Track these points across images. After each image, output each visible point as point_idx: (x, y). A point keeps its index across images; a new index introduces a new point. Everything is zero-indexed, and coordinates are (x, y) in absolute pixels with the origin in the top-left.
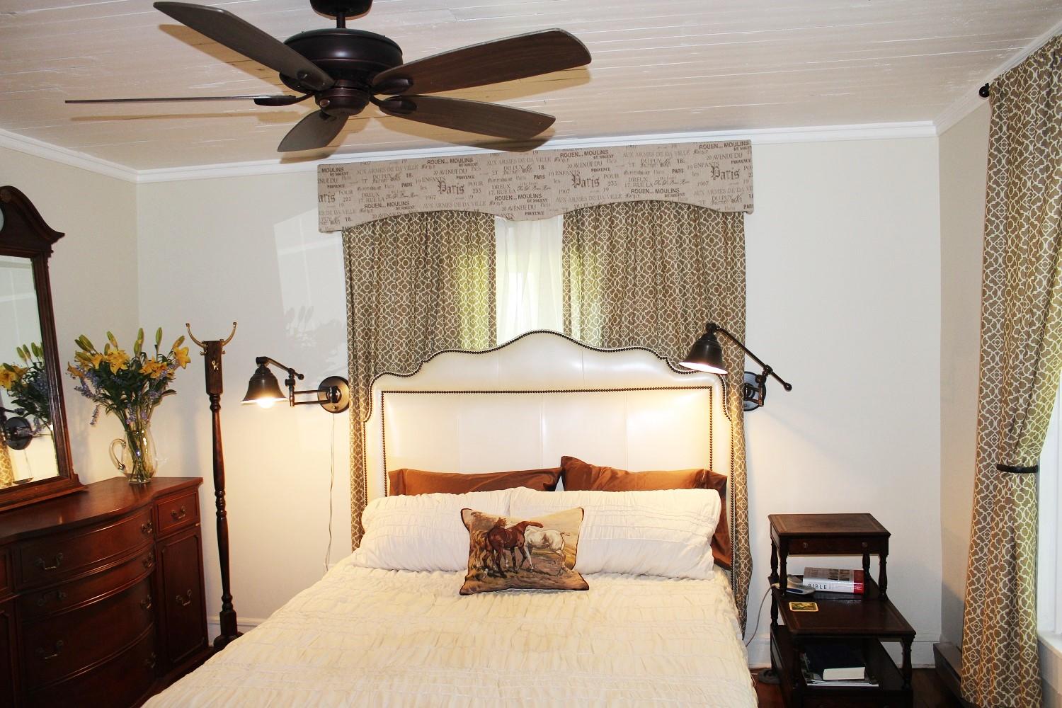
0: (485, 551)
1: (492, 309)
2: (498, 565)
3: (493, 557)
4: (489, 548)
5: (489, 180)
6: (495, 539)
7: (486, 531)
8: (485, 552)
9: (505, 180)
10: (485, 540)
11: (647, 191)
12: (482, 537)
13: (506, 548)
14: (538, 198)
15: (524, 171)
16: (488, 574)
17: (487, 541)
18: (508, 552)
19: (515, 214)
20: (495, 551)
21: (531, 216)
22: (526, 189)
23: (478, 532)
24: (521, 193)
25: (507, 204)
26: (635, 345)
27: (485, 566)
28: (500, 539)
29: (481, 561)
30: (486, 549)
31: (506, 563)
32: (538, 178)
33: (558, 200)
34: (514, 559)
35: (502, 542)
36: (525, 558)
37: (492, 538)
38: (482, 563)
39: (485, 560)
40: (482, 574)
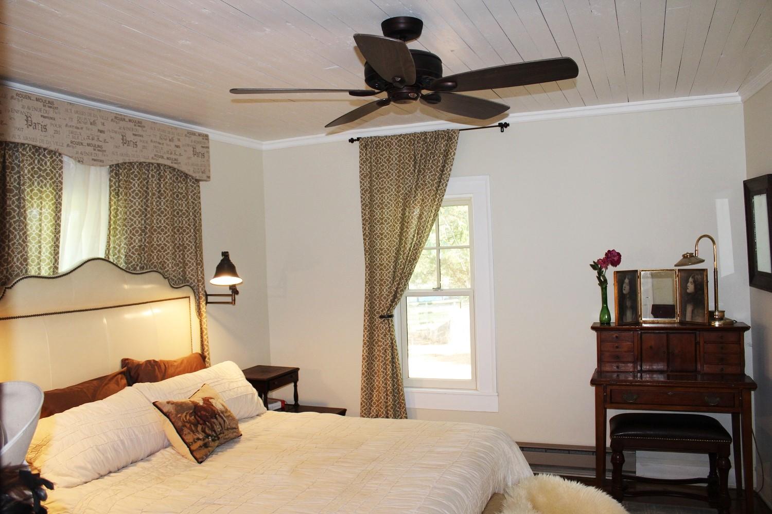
0: (199, 425)
1: (57, 239)
2: (215, 431)
3: (208, 427)
4: (201, 422)
5: (66, 125)
6: (201, 414)
7: (191, 411)
8: (200, 428)
9: (78, 128)
10: (195, 417)
11: (162, 157)
12: (190, 417)
13: (212, 418)
14: (99, 148)
15: (91, 124)
16: (212, 440)
17: (197, 417)
18: (215, 420)
19: (85, 158)
20: (207, 423)
21: (95, 162)
22: (93, 139)
23: (185, 414)
24: (90, 142)
25: (79, 148)
26: (152, 268)
27: (208, 436)
28: (205, 413)
29: (202, 433)
30: (199, 423)
31: (218, 428)
32: (101, 132)
33: (113, 153)
34: (220, 424)
35: (207, 414)
36: (224, 421)
37: (199, 414)
38: (203, 434)
39: (204, 431)
40: (208, 442)
